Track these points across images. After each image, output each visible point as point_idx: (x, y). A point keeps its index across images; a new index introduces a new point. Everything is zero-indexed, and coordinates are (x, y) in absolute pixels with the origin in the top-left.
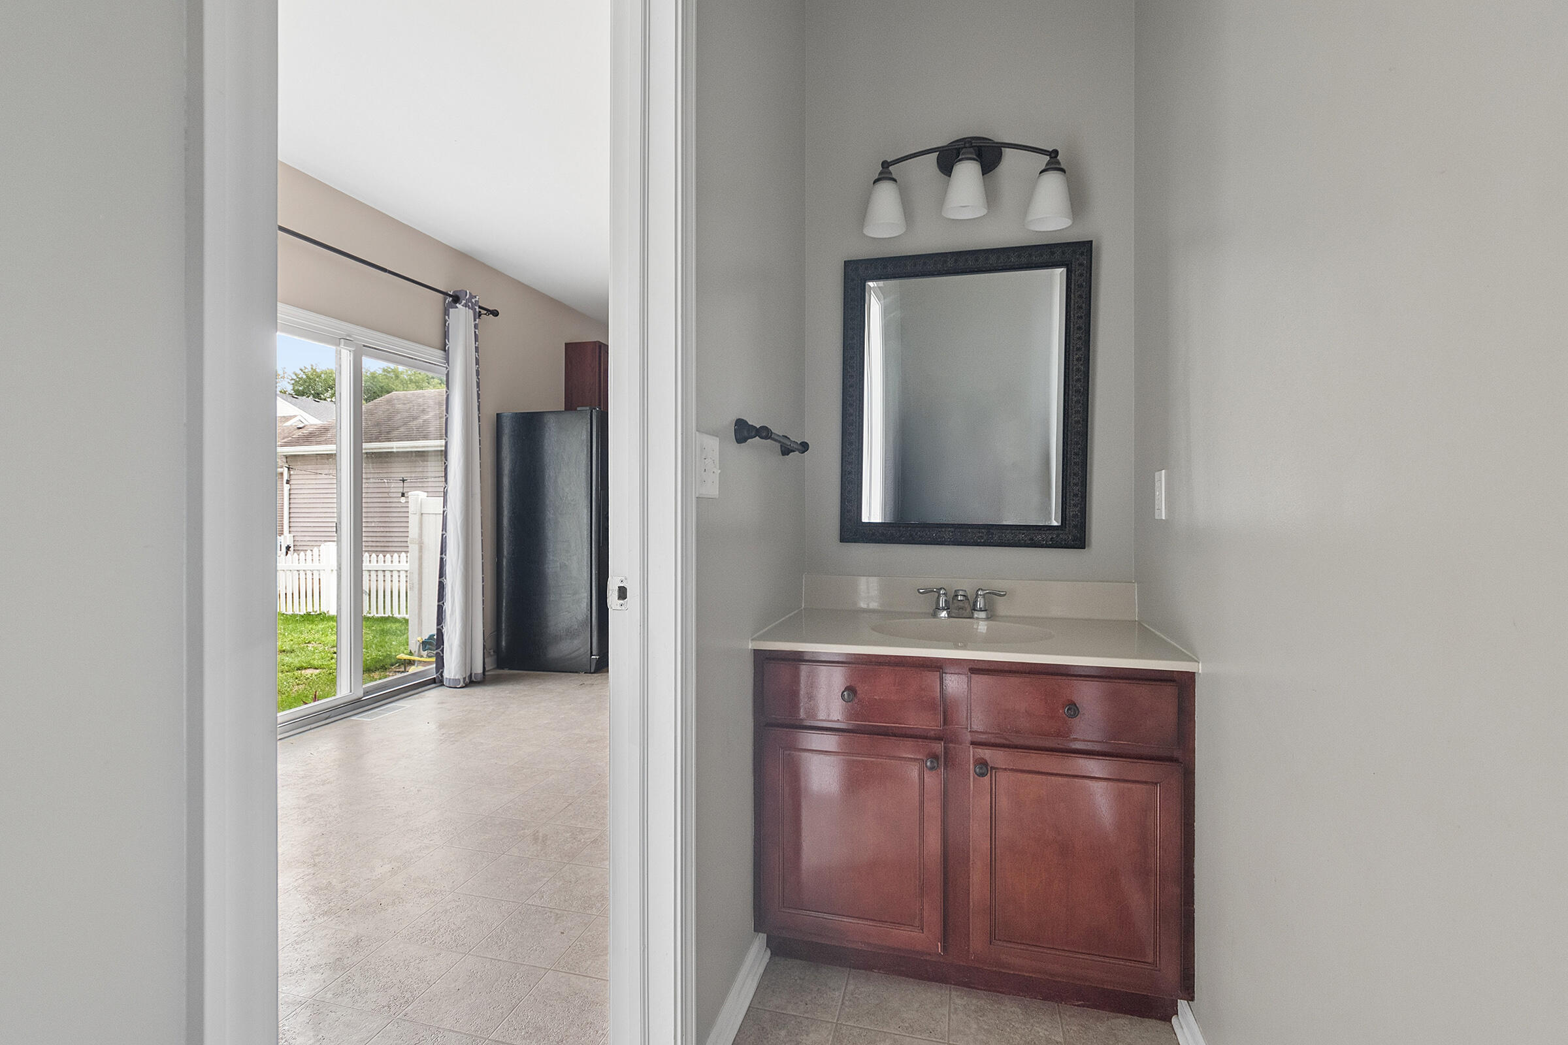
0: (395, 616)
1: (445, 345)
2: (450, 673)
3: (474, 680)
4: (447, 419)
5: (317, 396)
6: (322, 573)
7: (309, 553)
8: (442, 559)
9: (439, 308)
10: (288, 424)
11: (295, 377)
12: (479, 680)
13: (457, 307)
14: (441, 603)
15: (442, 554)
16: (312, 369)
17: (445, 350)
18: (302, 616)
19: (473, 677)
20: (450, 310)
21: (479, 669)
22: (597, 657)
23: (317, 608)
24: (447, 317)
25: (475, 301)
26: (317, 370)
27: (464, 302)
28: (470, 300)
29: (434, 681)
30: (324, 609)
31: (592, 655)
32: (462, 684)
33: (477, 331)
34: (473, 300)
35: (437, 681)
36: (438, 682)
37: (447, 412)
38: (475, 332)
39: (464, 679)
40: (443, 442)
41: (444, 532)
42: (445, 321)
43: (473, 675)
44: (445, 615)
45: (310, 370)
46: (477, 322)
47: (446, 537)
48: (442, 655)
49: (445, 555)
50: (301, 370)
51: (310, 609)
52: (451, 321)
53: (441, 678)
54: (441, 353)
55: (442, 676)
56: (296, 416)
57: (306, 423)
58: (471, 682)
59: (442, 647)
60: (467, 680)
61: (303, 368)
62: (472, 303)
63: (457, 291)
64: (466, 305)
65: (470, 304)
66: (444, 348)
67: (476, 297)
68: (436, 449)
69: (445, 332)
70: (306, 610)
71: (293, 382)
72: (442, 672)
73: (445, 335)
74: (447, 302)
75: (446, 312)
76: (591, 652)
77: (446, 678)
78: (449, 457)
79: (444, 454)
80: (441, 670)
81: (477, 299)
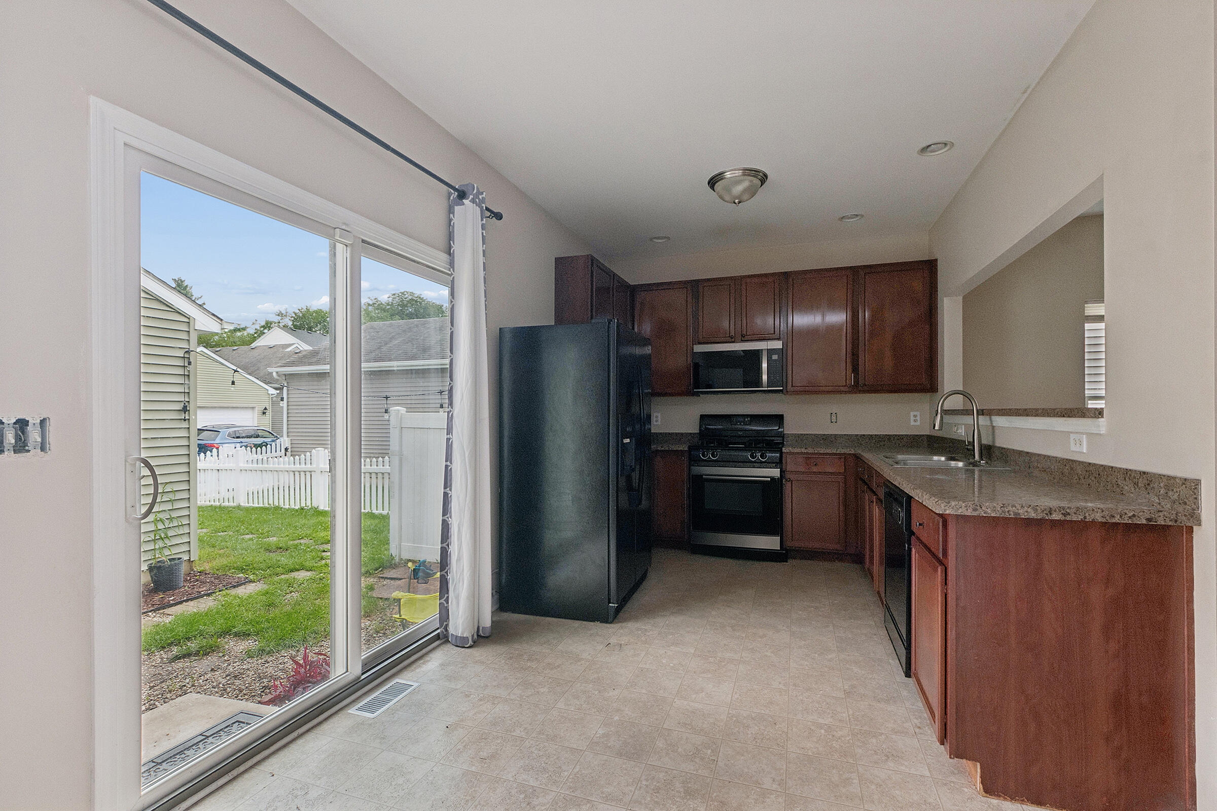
0: (373, 512)
1: (450, 247)
2: (456, 628)
3: (482, 635)
4: (452, 333)
5: (310, 329)
6: (313, 473)
7: (303, 456)
8: (446, 495)
9: (443, 204)
10: (289, 349)
11: (294, 316)
12: (487, 635)
13: (464, 204)
14: (444, 545)
15: (445, 488)
16: (307, 309)
17: (450, 254)
18: (297, 510)
19: (481, 632)
20: (455, 207)
21: (487, 621)
22: (616, 605)
23: (309, 503)
24: (451, 215)
25: (483, 198)
26: (310, 310)
27: (471, 197)
28: (477, 196)
29: (438, 637)
30: (315, 505)
31: (609, 602)
32: (470, 643)
33: (484, 232)
34: (480, 197)
35: (441, 636)
36: (442, 638)
37: (452, 325)
38: (483, 233)
39: (473, 636)
40: (447, 361)
41: (448, 463)
42: (450, 220)
43: (481, 628)
44: (450, 560)
45: (306, 310)
46: (484, 222)
47: (451, 469)
48: (446, 605)
49: (451, 490)
50: (299, 310)
51: (303, 505)
52: (456, 220)
53: (445, 633)
54: (444, 257)
55: (446, 630)
56: (295, 344)
57: (302, 349)
58: (481, 639)
59: (446, 595)
60: (475, 636)
61: (300, 308)
62: (479, 199)
63: (464, 185)
64: (473, 201)
65: (477, 200)
66: (449, 252)
67: (483, 194)
68: (436, 367)
69: (450, 232)
70: (300, 505)
71: (293, 319)
72: (447, 625)
73: (450, 237)
74: (452, 198)
75: (451, 211)
76: (609, 599)
77: (452, 634)
78: (454, 377)
79: (448, 372)
80: (445, 623)
81: (484, 196)
